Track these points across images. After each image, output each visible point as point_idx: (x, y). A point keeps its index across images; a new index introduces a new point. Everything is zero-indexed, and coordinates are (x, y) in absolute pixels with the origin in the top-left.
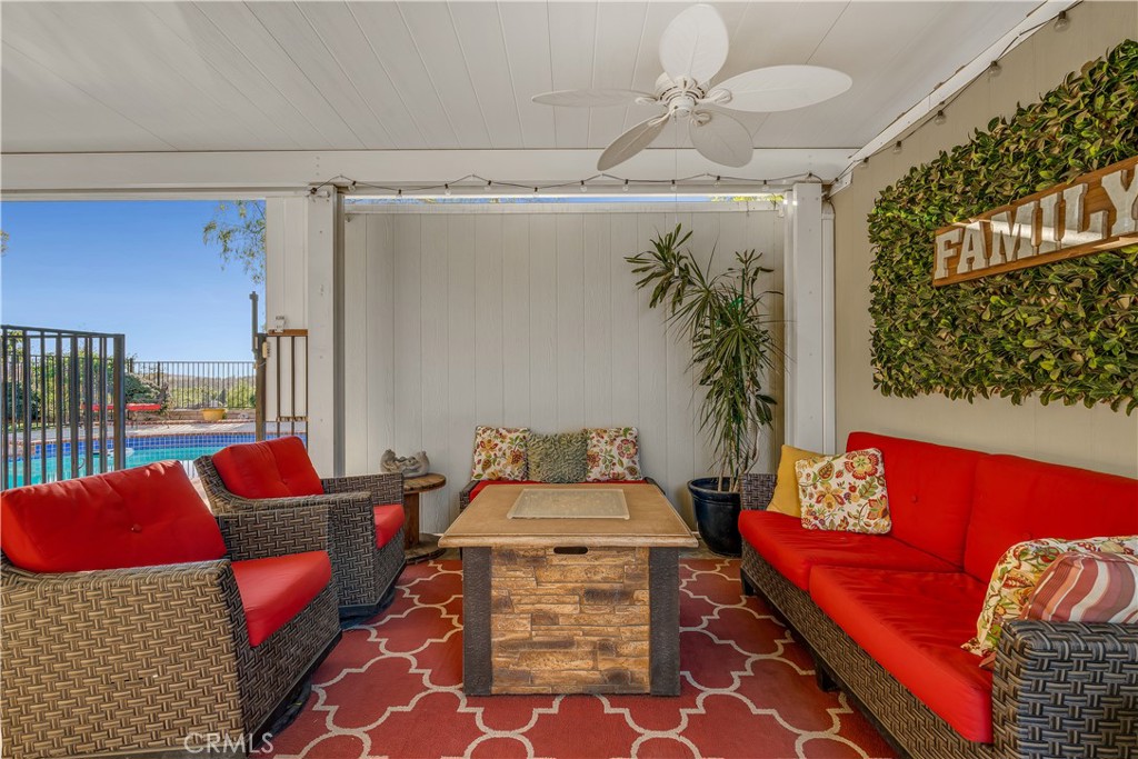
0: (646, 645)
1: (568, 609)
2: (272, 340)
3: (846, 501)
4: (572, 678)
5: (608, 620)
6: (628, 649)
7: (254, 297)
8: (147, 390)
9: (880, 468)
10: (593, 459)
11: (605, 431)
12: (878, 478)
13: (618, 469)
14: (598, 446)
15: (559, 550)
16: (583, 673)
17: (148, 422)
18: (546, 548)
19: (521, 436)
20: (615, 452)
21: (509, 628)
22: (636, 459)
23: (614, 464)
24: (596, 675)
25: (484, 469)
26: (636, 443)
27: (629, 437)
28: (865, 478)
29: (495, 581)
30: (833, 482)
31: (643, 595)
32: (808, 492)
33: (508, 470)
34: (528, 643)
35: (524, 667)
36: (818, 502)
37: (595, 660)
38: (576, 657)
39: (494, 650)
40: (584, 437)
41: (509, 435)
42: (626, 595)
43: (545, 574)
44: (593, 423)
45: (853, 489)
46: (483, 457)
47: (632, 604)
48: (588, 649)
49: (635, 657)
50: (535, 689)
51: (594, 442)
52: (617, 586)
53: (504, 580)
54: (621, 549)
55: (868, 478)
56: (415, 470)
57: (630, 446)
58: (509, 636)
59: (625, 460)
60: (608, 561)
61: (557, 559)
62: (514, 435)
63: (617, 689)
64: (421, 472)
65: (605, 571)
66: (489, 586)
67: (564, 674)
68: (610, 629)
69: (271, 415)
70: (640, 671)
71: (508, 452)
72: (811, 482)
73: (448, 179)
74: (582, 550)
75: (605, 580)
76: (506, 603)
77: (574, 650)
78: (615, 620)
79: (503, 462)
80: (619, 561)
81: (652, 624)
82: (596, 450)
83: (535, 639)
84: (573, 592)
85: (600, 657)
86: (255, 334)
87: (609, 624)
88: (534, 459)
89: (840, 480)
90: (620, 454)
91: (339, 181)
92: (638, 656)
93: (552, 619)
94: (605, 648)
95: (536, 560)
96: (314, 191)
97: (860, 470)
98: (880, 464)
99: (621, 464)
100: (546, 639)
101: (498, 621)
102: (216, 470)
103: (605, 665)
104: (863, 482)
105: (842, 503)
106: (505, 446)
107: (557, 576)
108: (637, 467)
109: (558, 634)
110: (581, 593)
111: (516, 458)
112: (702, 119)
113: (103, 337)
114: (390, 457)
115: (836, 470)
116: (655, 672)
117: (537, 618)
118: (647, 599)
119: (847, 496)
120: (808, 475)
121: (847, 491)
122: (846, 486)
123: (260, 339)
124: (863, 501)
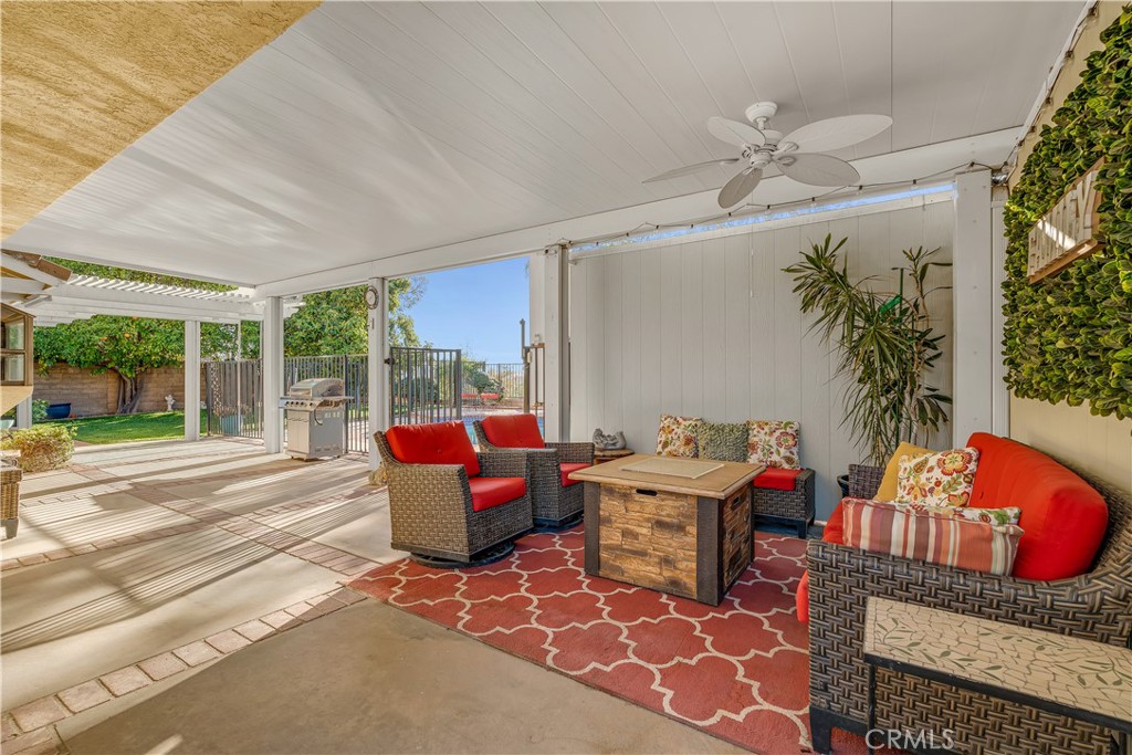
0: (694, 565)
1: (644, 531)
2: (533, 351)
3: (929, 495)
4: (646, 577)
5: (670, 543)
6: (682, 565)
7: (522, 322)
8: (492, 384)
9: (972, 466)
10: (753, 447)
11: (767, 424)
12: (966, 476)
13: (775, 458)
14: (758, 436)
15: (640, 491)
16: (653, 575)
17: (494, 407)
18: (631, 488)
19: (694, 423)
20: (773, 442)
21: (610, 537)
22: (795, 450)
23: (772, 453)
24: (661, 579)
25: (664, 448)
26: (797, 435)
27: (789, 430)
28: (951, 474)
29: (602, 505)
30: (924, 476)
31: (693, 530)
32: (903, 484)
33: (681, 451)
34: (619, 548)
35: (617, 563)
36: (909, 494)
37: (661, 568)
38: (648, 564)
39: (601, 549)
40: (746, 429)
41: (684, 423)
42: (680, 528)
43: (630, 506)
44: (756, 417)
45: (938, 483)
46: (663, 439)
47: (686, 535)
48: (657, 560)
49: (687, 571)
50: (624, 579)
51: (755, 432)
52: (675, 521)
53: (608, 506)
54: (678, 495)
55: (955, 475)
56: (614, 444)
57: (790, 438)
58: (610, 542)
59: (782, 450)
60: (670, 503)
61: (638, 497)
62: (687, 423)
63: (675, 590)
64: (618, 446)
65: (669, 510)
66: (599, 509)
67: (642, 573)
68: (671, 550)
69: (532, 403)
70: (691, 583)
71: (682, 437)
72: (906, 475)
73: (627, 230)
74: (652, 493)
75: (668, 516)
76: (608, 521)
77: (647, 558)
78: (674, 544)
79: (678, 443)
80: (678, 504)
81: (698, 551)
82: (756, 439)
83: (625, 547)
84: (648, 520)
85: (664, 568)
86: (523, 347)
87: (670, 545)
88: (702, 443)
89: (929, 475)
90: (779, 445)
91: (562, 242)
92: (689, 572)
93: (635, 536)
94: (667, 561)
95: (625, 496)
96: (547, 251)
97: (949, 467)
98: (973, 463)
99: (779, 453)
100: (630, 548)
101: (604, 531)
102: (483, 428)
103: (667, 574)
104: (949, 478)
105: (925, 496)
106: (679, 431)
107: (638, 508)
108: (796, 457)
109: (637, 546)
110: (653, 522)
111: (688, 441)
112: (786, 162)
113: (451, 351)
114: (599, 433)
115: (929, 465)
116: (700, 585)
117: (626, 533)
118: (695, 533)
119: (931, 490)
120: (906, 469)
121: (932, 485)
122: (933, 481)
123: (527, 350)
124: (944, 495)
